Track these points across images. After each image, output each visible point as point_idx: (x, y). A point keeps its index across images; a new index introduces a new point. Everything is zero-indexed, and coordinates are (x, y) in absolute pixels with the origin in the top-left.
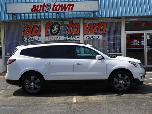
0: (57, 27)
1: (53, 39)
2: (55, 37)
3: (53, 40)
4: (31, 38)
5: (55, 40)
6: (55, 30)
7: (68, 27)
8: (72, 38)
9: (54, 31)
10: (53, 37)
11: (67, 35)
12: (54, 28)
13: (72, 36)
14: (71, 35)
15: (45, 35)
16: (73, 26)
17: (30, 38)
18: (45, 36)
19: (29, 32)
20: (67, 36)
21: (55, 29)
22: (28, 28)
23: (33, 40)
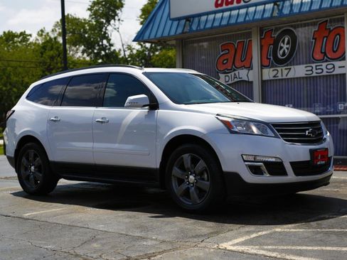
0: (288, 43)
1: (279, 75)
2: (283, 70)
3: (280, 77)
4: (233, 74)
5: (284, 77)
6: (284, 51)
7: (315, 39)
8: (325, 70)
9: (281, 52)
10: (279, 69)
11: (313, 63)
12: (282, 45)
13: (324, 64)
14: (322, 61)
15: (262, 65)
16: (327, 37)
17: (229, 75)
18: (262, 69)
19: (227, 59)
20: (314, 65)
21: (285, 46)
22: (227, 51)
23: (236, 80)
